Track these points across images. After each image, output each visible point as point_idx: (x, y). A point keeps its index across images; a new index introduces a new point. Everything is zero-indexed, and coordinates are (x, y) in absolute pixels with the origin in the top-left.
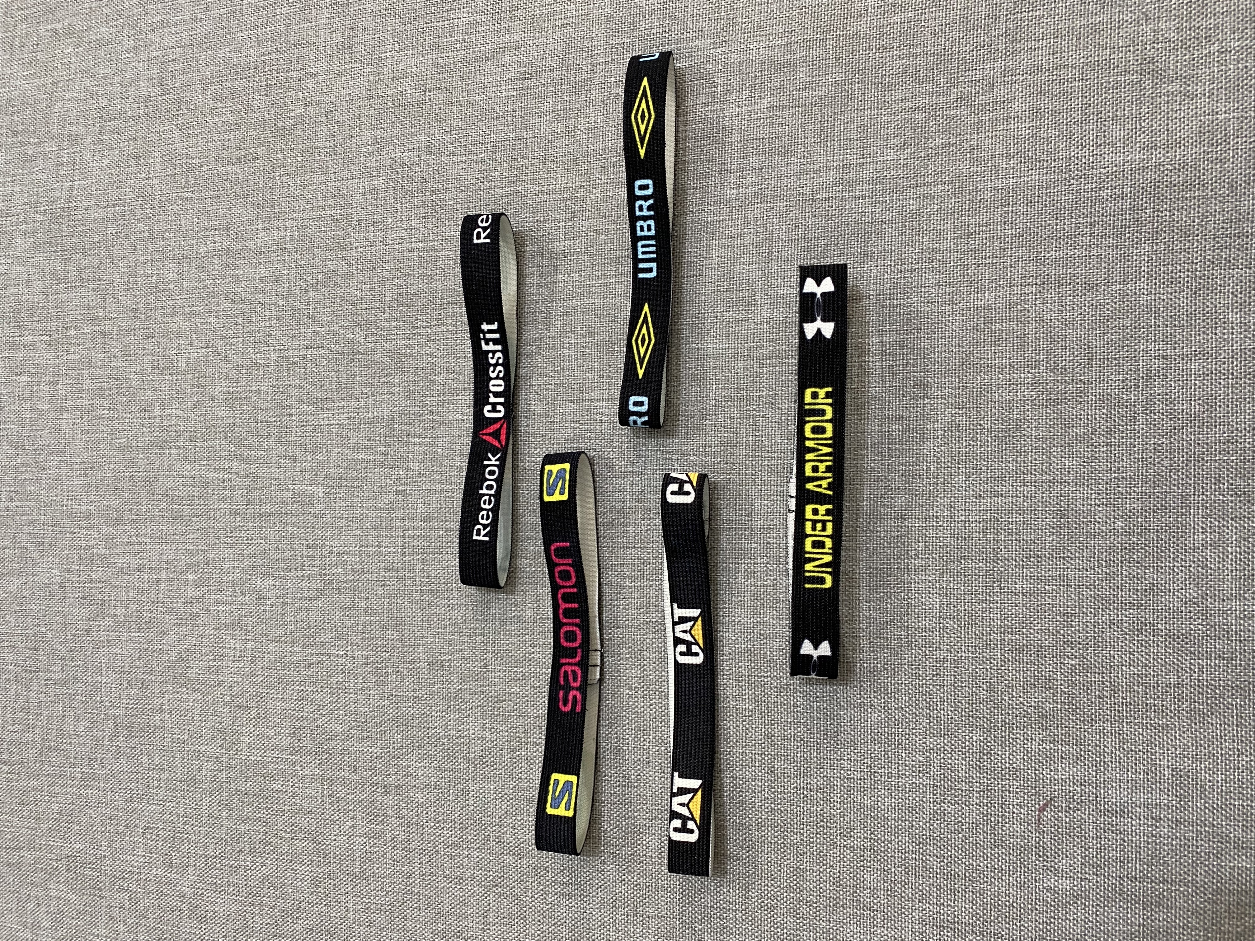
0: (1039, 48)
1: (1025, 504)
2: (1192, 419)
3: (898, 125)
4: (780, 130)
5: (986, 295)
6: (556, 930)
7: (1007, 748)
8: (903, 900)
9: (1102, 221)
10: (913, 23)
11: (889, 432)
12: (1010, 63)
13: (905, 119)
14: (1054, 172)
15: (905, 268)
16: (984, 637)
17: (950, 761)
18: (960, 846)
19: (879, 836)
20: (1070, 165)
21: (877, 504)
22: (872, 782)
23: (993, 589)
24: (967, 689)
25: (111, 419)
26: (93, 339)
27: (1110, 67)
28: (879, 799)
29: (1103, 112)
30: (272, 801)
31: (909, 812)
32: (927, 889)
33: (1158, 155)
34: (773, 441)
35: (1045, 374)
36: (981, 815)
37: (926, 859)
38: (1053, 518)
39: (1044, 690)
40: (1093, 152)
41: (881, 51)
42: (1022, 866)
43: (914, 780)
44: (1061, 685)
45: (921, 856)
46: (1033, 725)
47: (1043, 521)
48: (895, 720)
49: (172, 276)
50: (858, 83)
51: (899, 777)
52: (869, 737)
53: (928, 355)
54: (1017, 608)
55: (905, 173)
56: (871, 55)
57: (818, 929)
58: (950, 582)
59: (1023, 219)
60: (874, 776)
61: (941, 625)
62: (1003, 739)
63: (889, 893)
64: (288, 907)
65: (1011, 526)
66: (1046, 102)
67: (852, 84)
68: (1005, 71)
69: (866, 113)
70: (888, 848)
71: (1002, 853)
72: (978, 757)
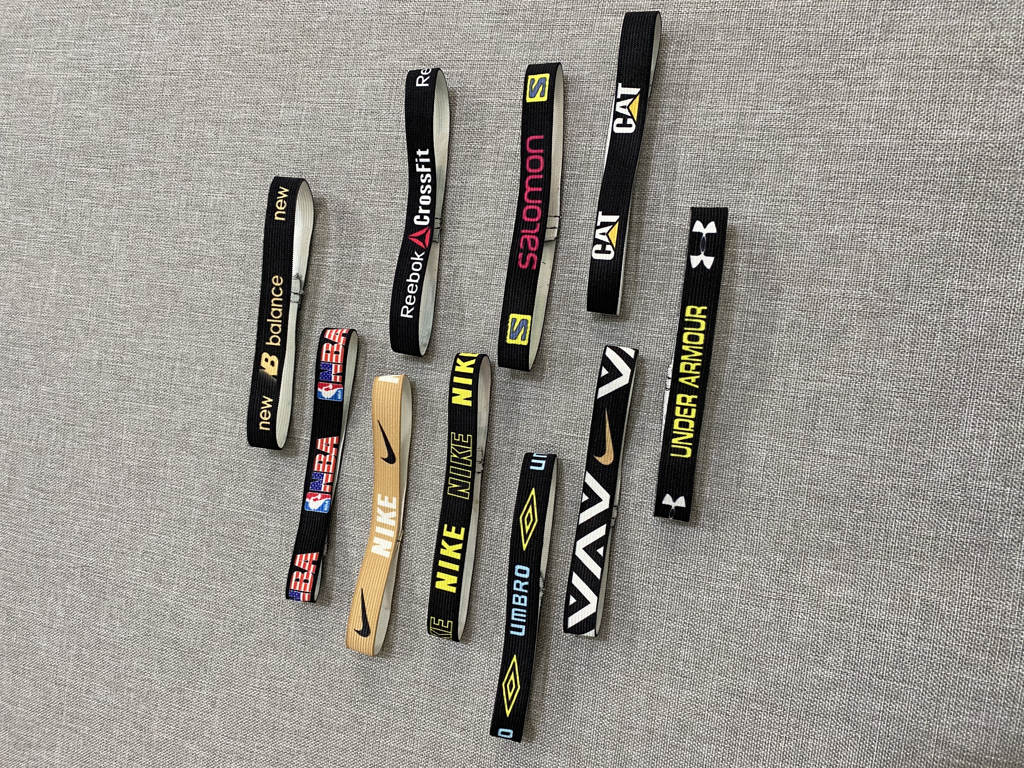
0: (905, 39)
1: (842, 389)
2: (978, 340)
3: (787, 87)
4: (696, 79)
5: (836, 227)
6: (444, 663)
7: (801, 570)
8: (707, 671)
9: (934, 181)
10: (811, 7)
11: (746, 322)
12: (882, 49)
13: (793, 83)
14: (903, 138)
15: (777, 198)
16: (796, 486)
17: (756, 574)
18: (755, 638)
19: (696, 623)
20: (915, 134)
21: (730, 376)
22: (696, 583)
23: (808, 450)
24: (777, 522)
25: (150, 240)
26: (143, 177)
27: (958, 62)
28: (700, 596)
29: (948, 96)
30: (242, 543)
31: (721, 608)
32: (726, 666)
33: (985, 134)
34: (657, 319)
35: (871, 293)
36: (774, 617)
37: (729, 644)
38: (861, 402)
39: (835, 530)
40: (935, 126)
41: (782, 26)
42: (799, 657)
43: (728, 585)
44: (848, 528)
45: (725, 641)
46: (823, 555)
47: (853, 404)
48: (720, 538)
49: (210, 135)
50: (761, 50)
51: (716, 581)
52: (698, 549)
53: (785, 267)
54: (824, 467)
55: (787, 125)
56: (774, 29)
57: (640, 685)
58: (776, 441)
59: (873, 172)
60: (698, 579)
61: (765, 473)
62: (799, 563)
63: (697, 665)
64: (245, 623)
65: (828, 404)
66: (905, 82)
67: (756, 50)
68: (876, 54)
69: (764, 74)
70: (701, 632)
71: (786, 646)
72: (778, 574)
